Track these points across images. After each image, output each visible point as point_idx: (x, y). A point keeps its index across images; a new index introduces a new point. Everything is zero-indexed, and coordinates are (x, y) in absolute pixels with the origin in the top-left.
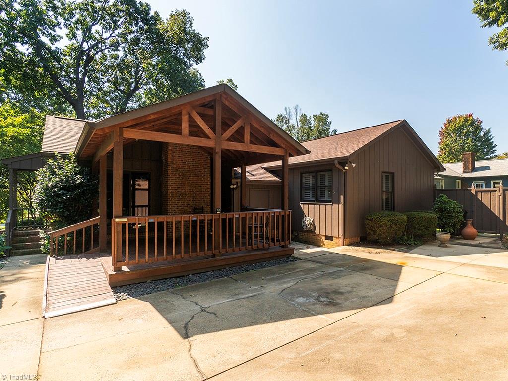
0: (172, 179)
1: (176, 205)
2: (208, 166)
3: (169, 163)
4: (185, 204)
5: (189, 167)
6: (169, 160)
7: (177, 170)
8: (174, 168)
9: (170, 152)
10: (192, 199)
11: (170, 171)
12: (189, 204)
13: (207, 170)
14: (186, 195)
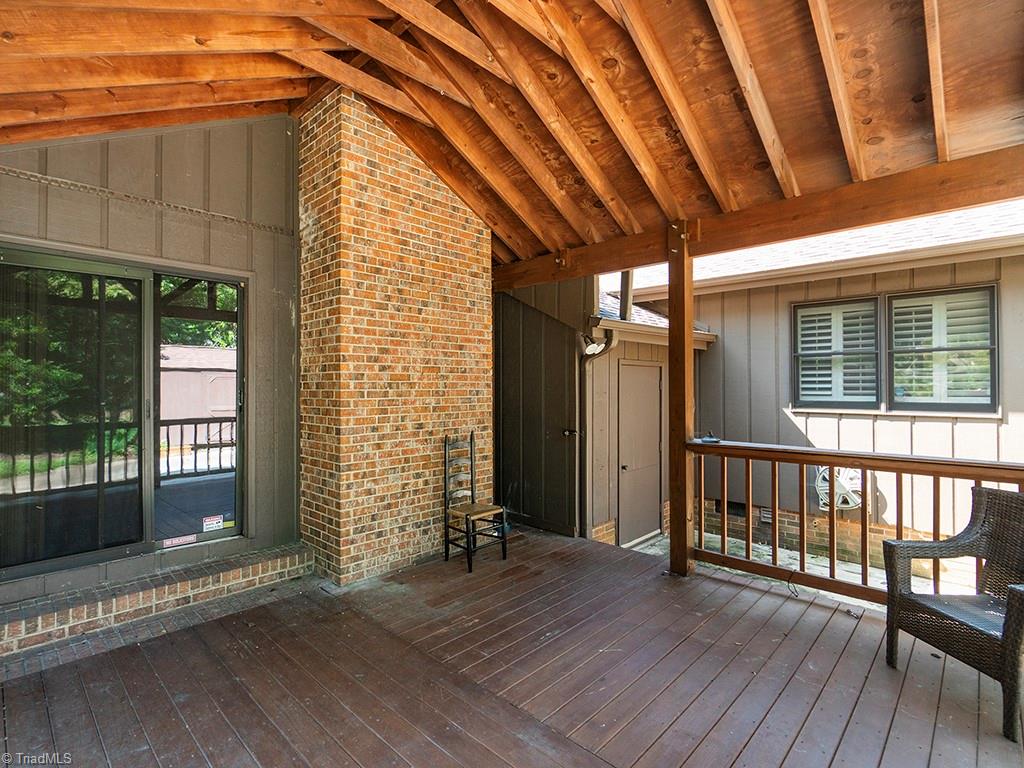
0: (359, 313)
1: (374, 429)
2: (485, 270)
3: (344, 233)
4: (410, 425)
5: (422, 263)
6: (347, 221)
7: (378, 271)
8: (364, 259)
9: (348, 184)
10: (432, 401)
11: (347, 275)
12: (421, 426)
13: (479, 283)
14: (412, 385)
